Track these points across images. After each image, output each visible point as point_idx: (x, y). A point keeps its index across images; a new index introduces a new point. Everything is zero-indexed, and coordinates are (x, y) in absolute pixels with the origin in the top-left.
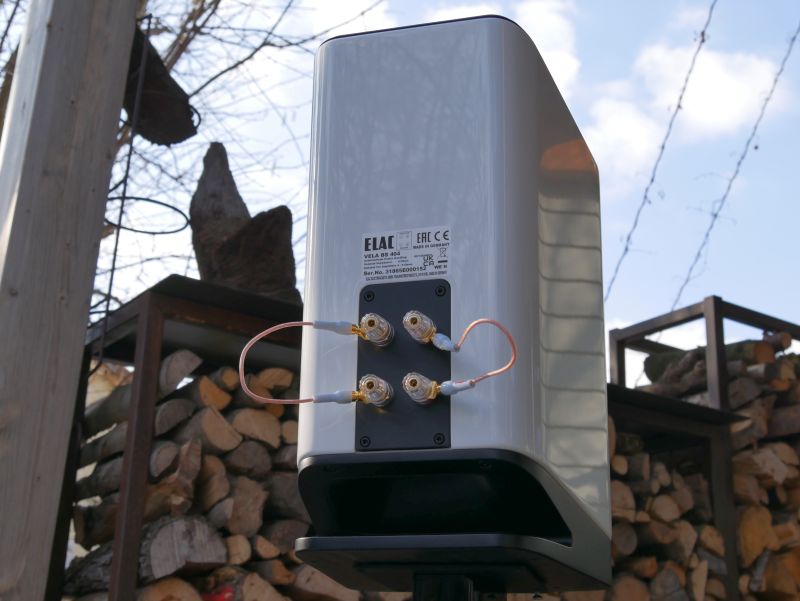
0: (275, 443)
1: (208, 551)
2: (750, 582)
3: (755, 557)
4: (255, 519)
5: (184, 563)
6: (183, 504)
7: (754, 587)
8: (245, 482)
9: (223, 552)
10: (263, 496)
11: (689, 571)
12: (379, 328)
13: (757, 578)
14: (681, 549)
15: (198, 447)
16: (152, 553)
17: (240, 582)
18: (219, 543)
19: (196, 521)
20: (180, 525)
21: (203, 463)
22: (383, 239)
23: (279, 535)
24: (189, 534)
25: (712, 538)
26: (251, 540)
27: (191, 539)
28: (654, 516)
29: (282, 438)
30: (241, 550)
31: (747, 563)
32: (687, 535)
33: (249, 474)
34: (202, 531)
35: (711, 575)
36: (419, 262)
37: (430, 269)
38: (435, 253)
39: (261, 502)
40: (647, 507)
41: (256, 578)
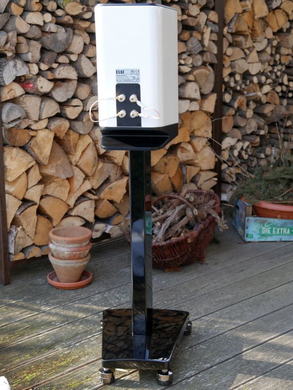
0: (42, 24)
1: (22, 71)
2: (228, 28)
3: (231, 18)
4: (38, 56)
5: (15, 77)
6: (12, 56)
7: (230, 31)
8: (33, 42)
9: (28, 70)
10: (40, 46)
11: (202, 34)
12: (122, 97)
13: (231, 27)
14: (200, 26)
15: (16, 34)
16: (4, 76)
17: (36, 80)
18: (25, 67)
19: (17, 60)
20: (11, 63)
21: (17, 39)
22: (121, 71)
23: (47, 60)
24: (15, 66)
25: (213, 16)
26: (38, 64)
27: (16, 67)
28: (189, 16)
29: (44, 21)
30: (35, 69)
31: (228, 21)
32: (203, 17)
33: (34, 39)
34: (19, 63)
35: (212, 32)
36: (132, 78)
37: (134, 80)
38: (136, 76)
39: (39, 49)
40: (186, 13)
41: (41, 78)
